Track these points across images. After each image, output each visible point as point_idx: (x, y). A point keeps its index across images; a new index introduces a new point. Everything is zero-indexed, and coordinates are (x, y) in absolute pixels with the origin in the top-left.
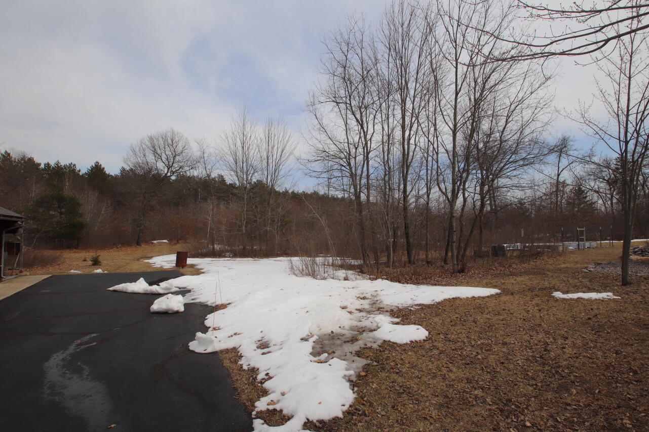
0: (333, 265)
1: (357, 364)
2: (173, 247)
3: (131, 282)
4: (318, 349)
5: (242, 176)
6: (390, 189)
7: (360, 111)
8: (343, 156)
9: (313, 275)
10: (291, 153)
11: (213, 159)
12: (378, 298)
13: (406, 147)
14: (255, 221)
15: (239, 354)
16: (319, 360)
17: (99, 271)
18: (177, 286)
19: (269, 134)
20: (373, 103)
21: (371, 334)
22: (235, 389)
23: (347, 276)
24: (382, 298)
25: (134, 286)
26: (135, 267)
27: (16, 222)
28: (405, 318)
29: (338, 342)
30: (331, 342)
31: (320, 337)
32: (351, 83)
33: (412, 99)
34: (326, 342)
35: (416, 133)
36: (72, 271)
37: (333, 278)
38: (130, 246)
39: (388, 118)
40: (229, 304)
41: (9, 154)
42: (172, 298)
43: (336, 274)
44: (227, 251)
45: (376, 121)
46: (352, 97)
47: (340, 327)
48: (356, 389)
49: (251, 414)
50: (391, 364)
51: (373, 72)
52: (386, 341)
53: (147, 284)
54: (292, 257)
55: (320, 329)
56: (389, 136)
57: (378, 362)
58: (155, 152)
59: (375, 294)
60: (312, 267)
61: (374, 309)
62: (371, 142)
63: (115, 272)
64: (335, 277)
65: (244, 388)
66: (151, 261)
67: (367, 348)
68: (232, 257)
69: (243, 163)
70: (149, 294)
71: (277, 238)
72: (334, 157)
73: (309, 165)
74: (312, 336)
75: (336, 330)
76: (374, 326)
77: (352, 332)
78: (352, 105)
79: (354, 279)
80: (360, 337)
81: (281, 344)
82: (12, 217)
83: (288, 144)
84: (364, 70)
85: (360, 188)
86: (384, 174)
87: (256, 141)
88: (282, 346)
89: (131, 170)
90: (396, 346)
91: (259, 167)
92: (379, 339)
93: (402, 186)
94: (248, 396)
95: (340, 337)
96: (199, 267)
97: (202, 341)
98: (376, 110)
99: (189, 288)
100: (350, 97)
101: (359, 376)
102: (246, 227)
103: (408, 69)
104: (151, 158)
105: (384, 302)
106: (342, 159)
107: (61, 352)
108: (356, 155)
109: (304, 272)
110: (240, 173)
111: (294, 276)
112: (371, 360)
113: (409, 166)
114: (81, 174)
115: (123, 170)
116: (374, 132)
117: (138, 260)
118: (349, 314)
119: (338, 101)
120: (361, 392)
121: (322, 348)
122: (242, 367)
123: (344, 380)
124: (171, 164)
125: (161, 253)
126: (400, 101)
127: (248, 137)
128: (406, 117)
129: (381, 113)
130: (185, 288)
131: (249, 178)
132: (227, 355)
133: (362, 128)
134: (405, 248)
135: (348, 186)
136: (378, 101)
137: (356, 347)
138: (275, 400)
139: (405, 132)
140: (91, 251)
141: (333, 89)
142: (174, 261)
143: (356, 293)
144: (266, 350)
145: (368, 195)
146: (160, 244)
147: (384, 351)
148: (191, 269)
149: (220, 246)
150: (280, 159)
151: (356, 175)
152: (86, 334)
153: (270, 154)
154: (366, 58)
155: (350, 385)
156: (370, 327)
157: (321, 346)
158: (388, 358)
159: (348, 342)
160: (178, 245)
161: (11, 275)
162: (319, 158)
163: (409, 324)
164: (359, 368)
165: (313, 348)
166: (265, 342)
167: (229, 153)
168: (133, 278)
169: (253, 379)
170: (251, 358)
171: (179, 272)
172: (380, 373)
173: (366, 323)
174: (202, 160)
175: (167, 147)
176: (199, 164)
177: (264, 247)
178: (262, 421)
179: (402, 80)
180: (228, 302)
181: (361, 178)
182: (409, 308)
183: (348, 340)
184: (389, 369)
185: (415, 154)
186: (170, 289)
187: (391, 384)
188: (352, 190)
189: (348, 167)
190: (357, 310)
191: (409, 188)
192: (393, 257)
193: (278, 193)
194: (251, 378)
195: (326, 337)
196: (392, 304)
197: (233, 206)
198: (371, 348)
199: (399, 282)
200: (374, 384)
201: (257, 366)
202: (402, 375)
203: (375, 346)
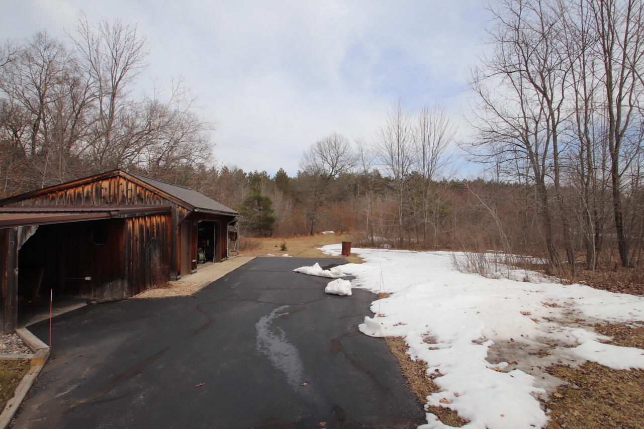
0: (506, 263)
1: (550, 382)
2: (338, 237)
3: (309, 266)
4: (495, 355)
5: (398, 169)
6: (590, 168)
7: (542, 76)
8: (517, 133)
9: (482, 272)
10: (451, 139)
11: (371, 155)
12: (575, 308)
13: (615, 110)
14: (412, 213)
15: (406, 344)
16: (497, 368)
17: (286, 255)
18: (344, 272)
19: (425, 122)
20: (560, 63)
21: (567, 350)
22: (405, 378)
23: (527, 277)
24: (582, 308)
25: (312, 269)
26: (311, 254)
27: (234, 217)
28: (620, 337)
29: (521, 352)
30: (511, 350)
31: (496, 343)
32: (527, 45)
33: (623, 46)
34: (505, 350)
35: (631, 90)
36: (269, 254)
37: (508, 278)
38: (306, 235)
39: (584, 78)
40: (391, 293)
41: (227, 168)
42: (342, 282)
43: (512, 274)
44: (386, 243)
45: (566, 84)
46: (529, 61)
47: (522, 336)
48: (549, 411)
49: (424, 407)
50: (600, 391)
51: (559, 25)
52: (591, 363)
53: (321, 269)
54: (454, 251)
55: (496, 334)
56: (586, 101)
57: (580, 386)
58: (322, 155)
59: (570, 302)
60: (480, 263)
61: (570, 321)
62: (559, 111)
63: (296, 257)
64: (511, 277)
65: (413, 378)
66: (322, 249)
67: (561, 366)
68: (390, 249)
69: (398, 156)
70: (322, 277)
71: (436, 230)
72: (506, 137)
73: (473, 150)
74: (486, 340)
75: (517, 337)
76: (571, 341)
77: (538, 344)
78: (530, 70)
79: (538, 281)
80: (551, 351)
81: (450, 343)
82: (232, 213)
83: (447, 129)
84: (544, 25)
85: (544, 171)
86: (580, 149)
87: (411, 133)
88: (450, 344)
89: (305, 172)
90: (608, 371)
91: (415, 158)
92: (580, 358)
93: (609, 164)
94: (419, 388)
95: (523, 347)
96: (361, 256)
97: (370, 326)
98: (566, 70)
99: (354, 275)
100: (526, 62)
101: (553, 397)
102: (403, 219)
103: (613, 8)
104: (319, 160)
105: (584, 313)
106: (516, 138)
107: (266, 316)
108: (536, 131)
109: (471, 269)
110: (395, 167)
111: (458, 272)
112: (570, 381)
113: (621, 135)
114: (271, 179)
115: (299, 173)
116: (563, 97)
117: (312, 247)
118: (534, 322)
119: (509, 71)
120: (557, 416)
121: (499, 355)
122: (410, 358)
123: (533, 397)
124: (334, 164)
125: (329, 243)
126: (602, 52)
127: (404, 129)
128: (613, 72)
129: (573, 74)
130: (351, 274)
131: (405, 171)
132: (394, 343)
133: (545, 95)
134: (617, 245)
135: (525, 170)
136: (568, 59)
137: (546, 362)
138: (448, 398)
139: (612, 91)
140: (280, 239)
141: (502, 57)
142: (340, 250)
143: (541, 297)
144: (433, 345)
145: (556, 178)
146: (328, 234)
147: (589, 374)
148: (354, 258)
149: (377, 237)
150: (438, 146)
151: (537, 154)
152: (281, 305)
153: (426, 143)
154: (546, 9)
155: (541, 405)
156: (566, 341)
157: (498, 353)
158: (595, 384)
159: (534, 354)
160: (342, 235)
161: (233, 256)
162: (486, 140)
163: (627, 345)
164: (551, 387)
165: (489, 353)
166: (432, 337)
167: (385, 148)
168: (310, 262)
169: (422, 371)
170: (418, 350)
171: (344, 259)
172: (584, 399)
173: (560, 335)
174: (361, 157)
175: (331, 149)
176: (358, 162)
177: (421, 240)
178: (436, 417)
179: (603, 25)
180: (390, 292)
181: (544, 158)
182: (627, 325)
183: (535, 352)
184: (597, 396)
185: (631, 118)
186: (339, 274)
187: (602, 417)
188: (532, 173)
189: (525, 146)
190: (544, 318)
191: (621, 165)
192: (597, 256)
193: (435, 184)
194: (420, 371)
195: (503, 344)
196: (597, 317)
197: (389, 199)
198: (568, 366)
199: (608, 289)
200: (576, 411)
201: (425, 359)
202: (620, 409)
203: (574, 365)
